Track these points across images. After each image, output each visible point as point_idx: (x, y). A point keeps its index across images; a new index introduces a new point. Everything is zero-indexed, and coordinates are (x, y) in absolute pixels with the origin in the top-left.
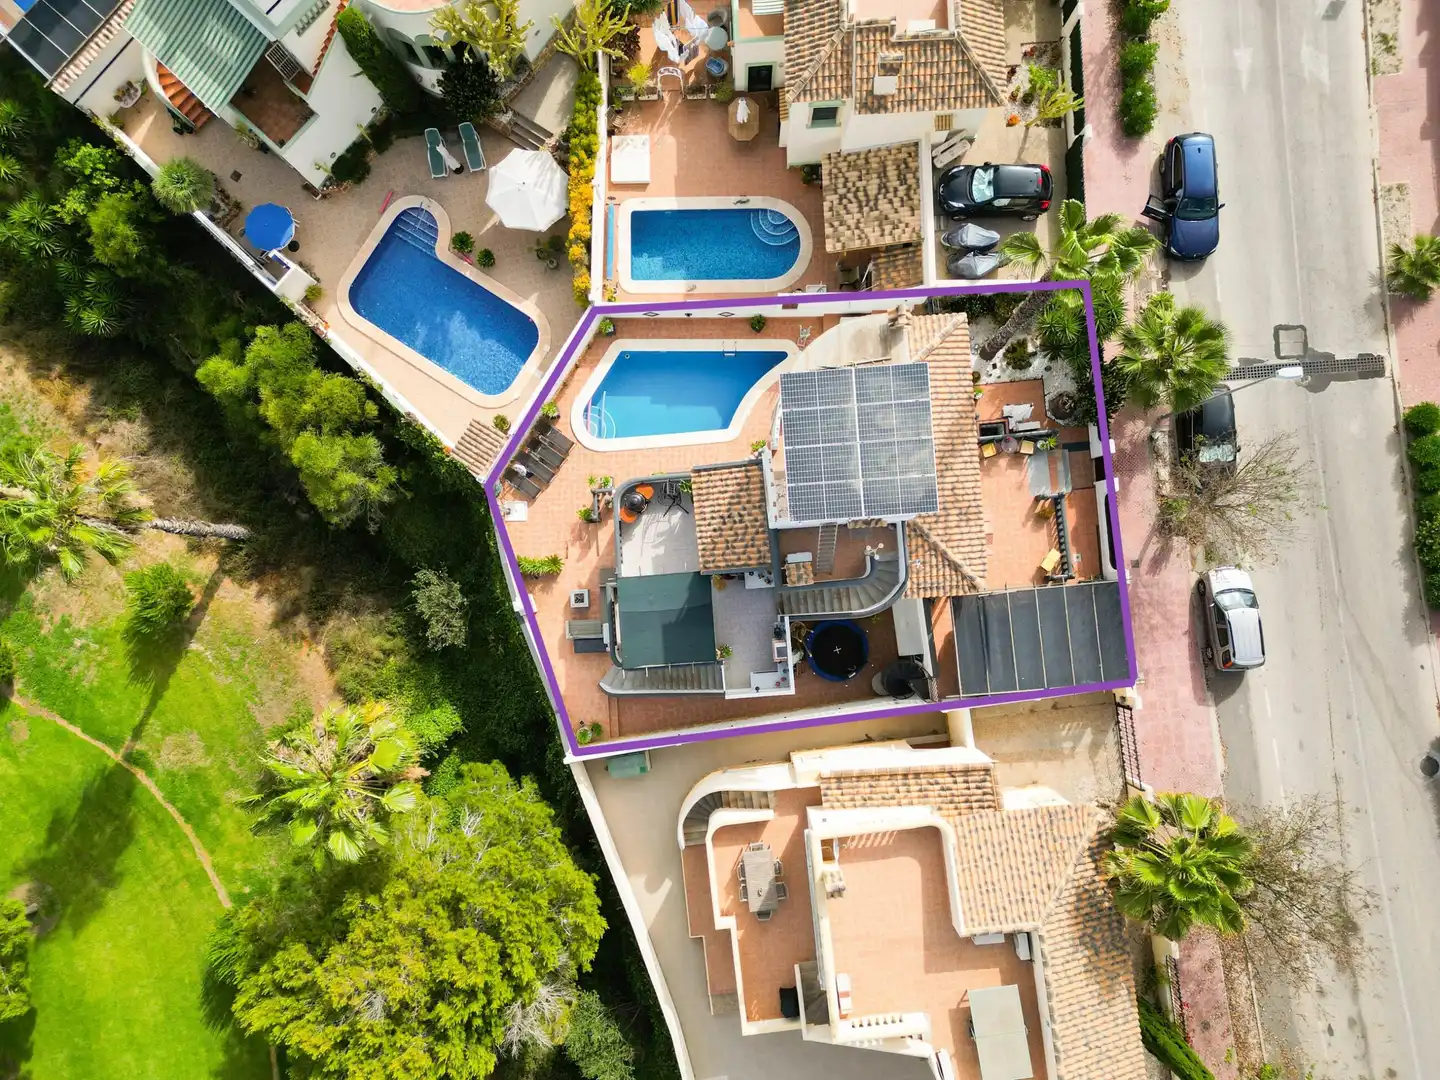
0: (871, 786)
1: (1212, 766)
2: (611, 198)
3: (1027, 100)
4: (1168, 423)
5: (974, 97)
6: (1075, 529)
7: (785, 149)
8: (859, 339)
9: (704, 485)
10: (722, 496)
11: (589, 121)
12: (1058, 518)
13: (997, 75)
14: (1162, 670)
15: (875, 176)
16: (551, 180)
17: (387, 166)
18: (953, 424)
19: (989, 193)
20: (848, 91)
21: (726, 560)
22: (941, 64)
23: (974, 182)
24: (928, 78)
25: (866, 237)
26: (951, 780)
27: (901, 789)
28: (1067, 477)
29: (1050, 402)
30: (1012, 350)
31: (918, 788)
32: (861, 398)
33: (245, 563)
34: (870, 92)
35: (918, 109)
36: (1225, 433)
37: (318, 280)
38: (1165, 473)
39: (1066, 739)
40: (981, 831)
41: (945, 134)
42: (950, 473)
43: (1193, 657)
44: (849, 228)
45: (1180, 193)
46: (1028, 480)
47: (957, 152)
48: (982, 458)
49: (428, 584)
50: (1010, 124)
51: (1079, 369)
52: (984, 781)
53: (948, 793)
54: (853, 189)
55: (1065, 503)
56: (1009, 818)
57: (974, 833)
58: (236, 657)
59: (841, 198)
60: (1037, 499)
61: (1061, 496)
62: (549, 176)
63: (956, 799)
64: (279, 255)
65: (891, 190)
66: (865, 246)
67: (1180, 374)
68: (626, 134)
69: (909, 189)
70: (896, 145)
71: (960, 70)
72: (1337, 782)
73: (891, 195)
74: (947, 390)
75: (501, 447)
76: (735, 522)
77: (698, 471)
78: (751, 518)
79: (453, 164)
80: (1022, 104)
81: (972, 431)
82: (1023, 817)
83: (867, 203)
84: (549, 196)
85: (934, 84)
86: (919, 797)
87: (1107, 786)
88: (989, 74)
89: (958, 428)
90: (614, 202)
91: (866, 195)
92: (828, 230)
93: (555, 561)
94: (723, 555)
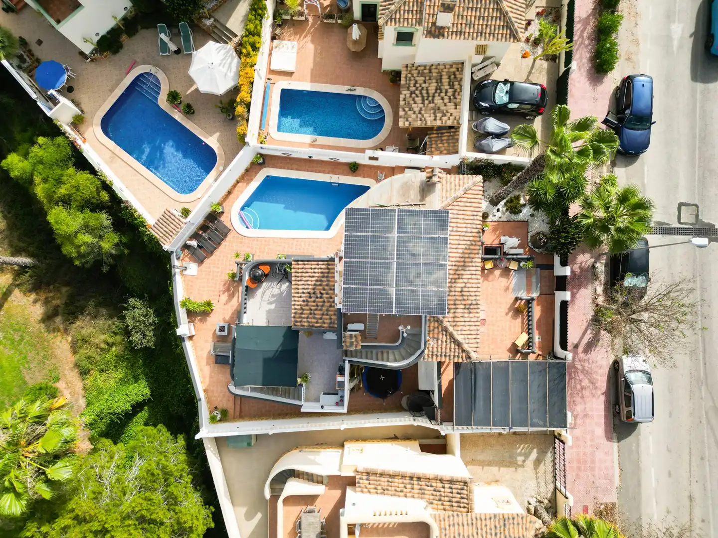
0: (388, 481)
1: (611, 482)
2: (269, 79)
3: (536, 43)
4: (605, 258)
5: (502, 34)
6: (539, 320)
7: (381, 60)
8: (406, 187)
9: (300, 271)
10: (310, 279)
11: (256, 27)
12: (529, 312)
13: (519, 21)
14: (586, 416)
15: (434, 81)
16: (231, 63)
17: (135, 45)
18: (466, 249)
19: (506, 99)
20: (420, 22)
21: (309, 322)
22: (483, 10)
23: (497, 91)
24: (473, 18)
25: (425, 120)
26: (441, 485)
27: (408, 486)
28: (537, 286)
29: (532, 237)
30: (511, 201)
31: (419, 487)
32: (401, 230)
33: (28, 281)
34: (434, 24)
35: (464, 38)
36: (642, 269)
37: (82, 111)
38: (600, 290)
39: (520, 454)
40: (456, 526)
41: (480, 58)
42: (461, 281)
43: (607, 409)
44: (414, 113)
45: (628, 111)
46: (512, 286)
47: (488, 71)
48: (483, 269)
49: (134, 308)
50: (523, 57)
51: (552, 219)
52: (462, 489)
53: (438, 493)
54: (420, 88)
55: (535, 303)
56: (476, 518)
57: (451, 527)
58: (17, 337)
59: (412, 93)
60: (517, 299)
61: (533, 299)
62: (229, 60)
63: (443, 499)
64: (55, 93)
65: (444, 91)
66: (423, 125)
67: (619, 230)
68: (282, 40)
69: (455, 91)
70: (450, 63)
71: (495, 15)
72: (691, 501)
73: (443, 95)
74: (464, 225)
75: (181, 229)
76: (317, 297)
77: (298, 261)
78: (328, 296)
79: (173, 47)
80: (532, 45)
81: (478, 254)
82: (486, 519)
83: (428, 98)
84: (229, 74)
85: (477, 23)
86: (419, 493)
87: (543, 489)
88: (513, 20)
89: (469, 251)
90: (271, 81)
91: (428, 93)
92: (401, 113)
93: (209, 304)
94: (307, 318)
